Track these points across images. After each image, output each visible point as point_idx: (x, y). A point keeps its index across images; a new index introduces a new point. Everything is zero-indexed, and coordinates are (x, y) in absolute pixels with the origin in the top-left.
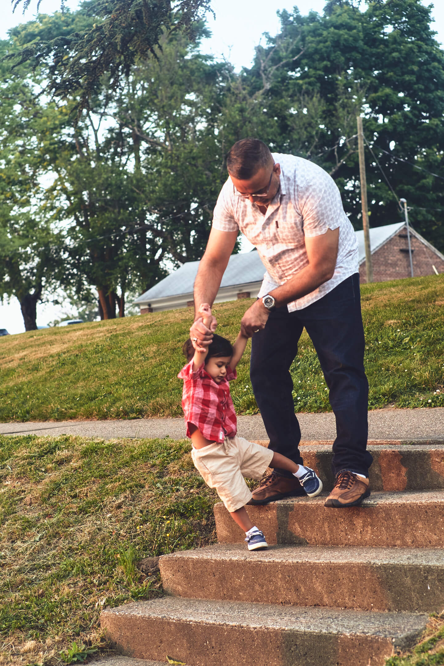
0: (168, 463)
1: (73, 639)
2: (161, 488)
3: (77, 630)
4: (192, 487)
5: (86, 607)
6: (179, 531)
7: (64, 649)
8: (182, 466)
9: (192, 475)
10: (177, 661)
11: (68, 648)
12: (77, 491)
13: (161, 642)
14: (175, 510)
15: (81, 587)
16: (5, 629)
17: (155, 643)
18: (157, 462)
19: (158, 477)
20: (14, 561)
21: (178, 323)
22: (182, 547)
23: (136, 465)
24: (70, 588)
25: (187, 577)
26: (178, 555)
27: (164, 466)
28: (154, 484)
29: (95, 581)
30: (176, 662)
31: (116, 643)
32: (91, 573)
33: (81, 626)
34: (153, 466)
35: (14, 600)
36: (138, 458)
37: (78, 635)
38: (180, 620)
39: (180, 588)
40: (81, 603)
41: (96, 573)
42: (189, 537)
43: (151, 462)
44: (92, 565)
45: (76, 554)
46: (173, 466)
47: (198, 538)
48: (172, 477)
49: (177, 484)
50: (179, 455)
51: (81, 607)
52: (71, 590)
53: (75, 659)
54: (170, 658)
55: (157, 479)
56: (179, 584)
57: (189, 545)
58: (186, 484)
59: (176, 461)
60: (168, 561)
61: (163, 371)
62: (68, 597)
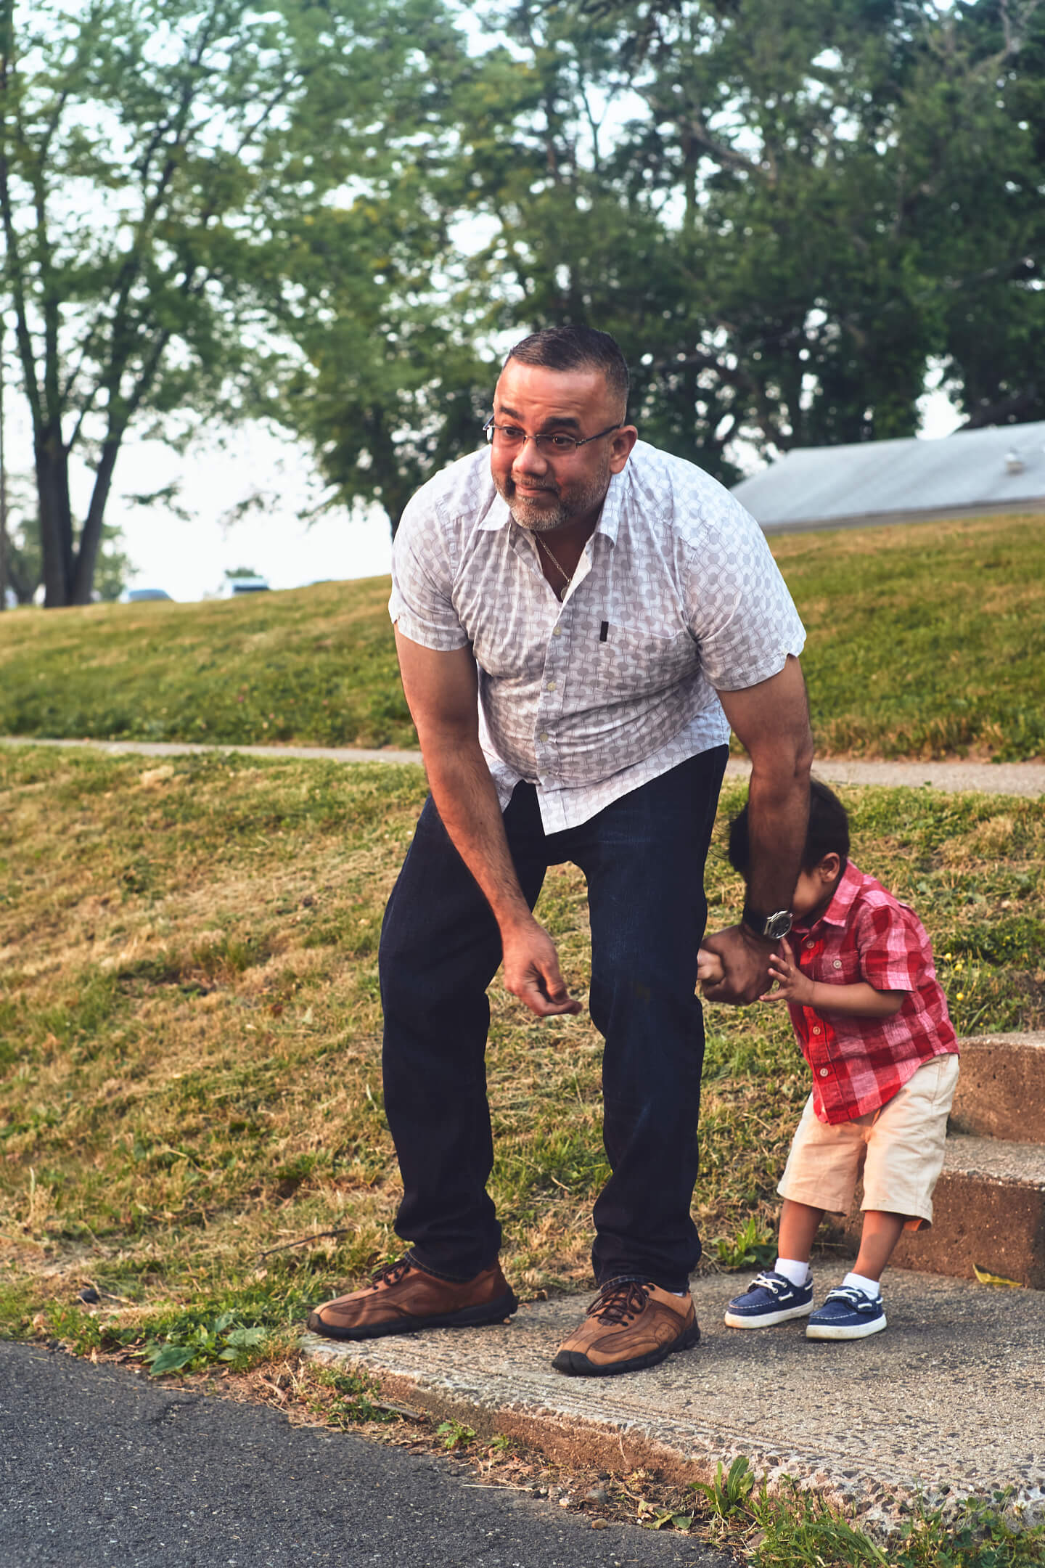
0: (941, 841)
1: (742, 1215)
2: (930, 893)
3: (751, 1194)
4: (1005, 896)
5: (769, 1145)
6: (984, 991)
7: (723, 1235)
8: (977, 849)
9: (1001, 869)
10: (1001, 1277)
11: (730, 1234)
12: (723, 890)
13: (962, 1231)
14: (970, 945)
15: (753, 1100)
16: (576, 1182)
17: (945, 1235)
18: (916, 836)
19: (921, 870)
20: (584, 1034)
21: (871, 557)
22: (993, 1027)
23: (862, 840)
24: (725, 1100)
25: (1014, 1092)
26: (992, 1039)
27: (930, 844)
28: (910, 884)
29: (784, 1089)
30: (997, 1280)
31: (842, 1231)
32: (774, 1072)
33: (757, 1187)
34: (905, 844)
35: (591, 1120)
36: (865, 826)
37: (754, 1206)
38: (1015, 1182)
39: (992, 1117)
40: (757, 1133)
41: (785, 1072)
42: (1008, 1006)
43: (898, 835)
44: (774, 1054)
45: (731, 1027)
46: (951, 848)
47: (1028, 1010)
48: (953, 871)
49: (967, 887)
50: (964, 824)
51: (755, 1143)
52: (730, 1105)
53: (752, 1259)
54: (982, 1270)
55: (916, 874)
56: (991, 1107)
57: (1007, 1025)
58: (990, 889)
59: (960, 838)
60: (970, 1052)
61: (851, 657)
62: (724, 1121)
